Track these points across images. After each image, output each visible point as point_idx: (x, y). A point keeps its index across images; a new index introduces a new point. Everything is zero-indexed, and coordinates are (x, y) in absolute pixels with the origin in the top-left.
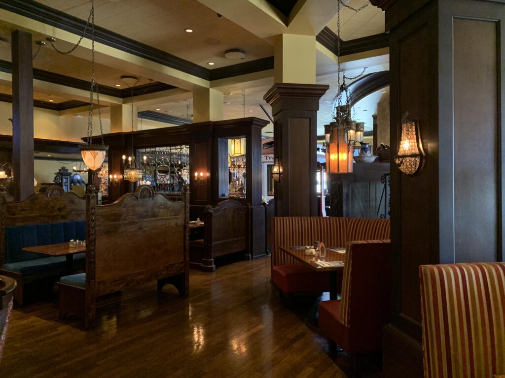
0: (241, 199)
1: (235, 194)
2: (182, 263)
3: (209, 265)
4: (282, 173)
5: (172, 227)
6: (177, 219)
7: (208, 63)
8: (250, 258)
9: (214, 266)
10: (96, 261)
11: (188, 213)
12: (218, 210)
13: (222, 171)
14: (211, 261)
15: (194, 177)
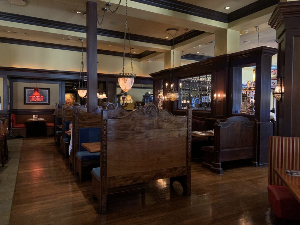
0: (251, 115)
1: (245, 111)
2: (184, 167)
3: (217, 168)
4: (283, 93)
5: (175, 137)
6: (180, 131)
7: (225, 8)
8: (257, 165)
9: (221, 169)
10: (107, 161)
11: (190, 127)
12: (226, 125)
13: (236, 93)
14: (219, 165)
15: (214, 97)
